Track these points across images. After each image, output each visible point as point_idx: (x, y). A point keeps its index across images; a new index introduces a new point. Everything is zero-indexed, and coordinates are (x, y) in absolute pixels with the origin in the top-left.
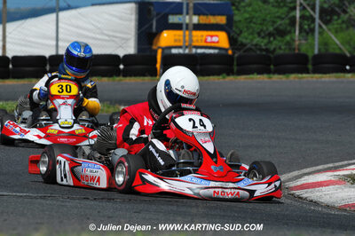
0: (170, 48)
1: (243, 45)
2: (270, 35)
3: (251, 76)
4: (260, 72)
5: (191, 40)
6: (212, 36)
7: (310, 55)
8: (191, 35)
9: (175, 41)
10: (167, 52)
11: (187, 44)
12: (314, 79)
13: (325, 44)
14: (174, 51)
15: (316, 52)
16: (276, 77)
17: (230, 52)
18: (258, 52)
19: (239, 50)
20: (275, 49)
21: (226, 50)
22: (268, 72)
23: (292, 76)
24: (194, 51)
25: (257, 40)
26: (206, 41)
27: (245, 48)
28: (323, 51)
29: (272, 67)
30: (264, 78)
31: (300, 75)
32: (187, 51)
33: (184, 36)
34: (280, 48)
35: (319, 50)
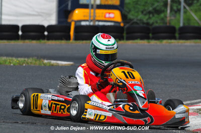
0: (81, 21)
1: (131, 20)
2: (150, 13)
3: (136, 41)
4: (142, 38)
5: (95, 16)
6: (110, 13)
7: (177, 27)
8: (94, 13)
9: (84, 16)
10: (78, 24)
11: (92, 18)
12: (180, 44)
13: (188, 19)
14: (83, 23)
15: (181, 25)
16: (153, 42)
17: (122, 25)
18: (141, 25)
19: (128, 23)
20: (153, 23)
21: (119, 23)
22: (148, 38)
23: (165, 41)
24: (97, 23)
25: (141, 16)
26: (105, 17)
27: (132, 22)
28: (186, 24)
29: (151, 35)
30: (145, 42)
31: (170, 41)
32: (92, 24)
33: (90, 13)
34: (157, 22)
35: (184, 24)
